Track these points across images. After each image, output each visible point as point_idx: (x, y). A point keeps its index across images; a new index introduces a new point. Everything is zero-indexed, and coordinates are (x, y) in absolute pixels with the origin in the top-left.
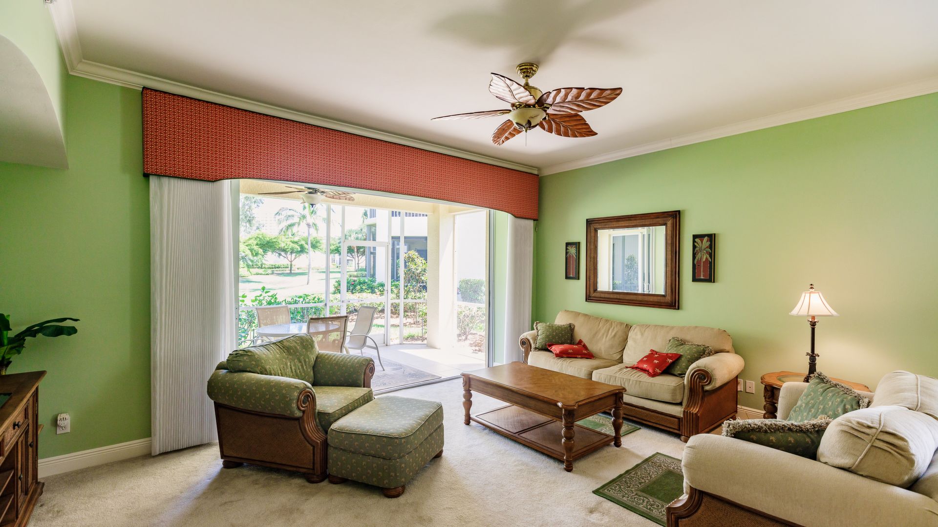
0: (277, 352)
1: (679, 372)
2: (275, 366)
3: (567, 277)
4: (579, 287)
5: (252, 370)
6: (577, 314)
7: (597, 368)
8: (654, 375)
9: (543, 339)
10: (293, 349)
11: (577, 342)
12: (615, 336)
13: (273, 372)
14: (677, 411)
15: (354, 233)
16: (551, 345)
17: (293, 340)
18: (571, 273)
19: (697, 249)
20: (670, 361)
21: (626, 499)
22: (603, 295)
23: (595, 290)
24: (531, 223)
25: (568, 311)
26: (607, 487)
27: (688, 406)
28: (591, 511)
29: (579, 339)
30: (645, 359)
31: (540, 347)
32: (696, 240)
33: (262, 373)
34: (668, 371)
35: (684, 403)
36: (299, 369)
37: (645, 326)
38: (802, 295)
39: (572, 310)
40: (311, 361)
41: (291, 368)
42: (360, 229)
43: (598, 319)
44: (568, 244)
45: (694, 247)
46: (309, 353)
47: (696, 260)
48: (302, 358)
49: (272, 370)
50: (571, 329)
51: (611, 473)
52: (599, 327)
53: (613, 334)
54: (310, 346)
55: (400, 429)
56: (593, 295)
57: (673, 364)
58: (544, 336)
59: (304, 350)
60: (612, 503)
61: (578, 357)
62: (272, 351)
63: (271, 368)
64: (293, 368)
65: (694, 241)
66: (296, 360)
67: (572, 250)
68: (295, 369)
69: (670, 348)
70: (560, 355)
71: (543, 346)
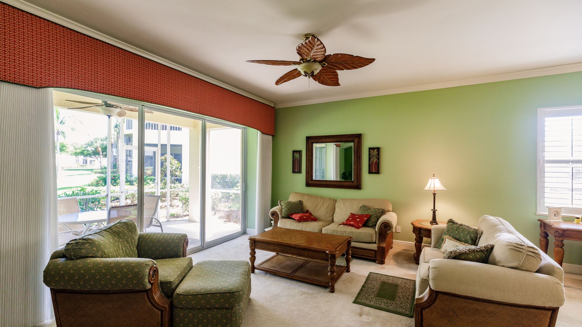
0: (110, 237)
1: (371, 225)
2: (111, 250)
3: (294, 172)
4: (302, 177)
5: (93, 255)
6: (303, 195)
7: (324, 226)
8: (358, 228)
9: (286, 211)
10: (122, 233)
11: (306, 211)
12: (328, 206)
13: (110, 254)
14: (374, 247)
15: (100, 140)
16: (292, 214)
17: (120, 226)
18: (296, 169)
19: (371, 155)
20: (366, 219)
21: (372, 303)
22: (317, 183)
23: (312, 180)
24: (270, 138)
25: (297, 193)
26: (358, 297)
27: (379, 243)
28: (361, 315)
29: (307, 210)
30: (351, 219)
31: (285, 216)
32: (371, 150)
33: (102, 257)
34: (365, 225)
35: (377, 242)
36: (128, 249)
37: (345, 200)
38: (429, 180)
39: (299, 192)
40: (136, 241)
41: (122, 249)
42: (105, 138)
43: (316, 197)
44: (294, 152)
45: (370, 154)
46: (134, 235)
47: (370, 162)
48: (129, 239)
49: (109, 253)
50: (301, 203)
51: (357, 289)
52: (318, 201)
53: (327, 205)
54: (134, 230)
55: (236, 285)
56: (310, 183)
57: (367, 221)
58: (286, 209)
59: (130, 233)
60: (367, 307)
61: (309, 220)
62: (107, 237)
63: (109, 251)
64: (124, 249)
65: (369, 151)
66: (125, 242)
67: (297, 155)
68: (125, 250)
69: (363, 211)
70: (300, 220)
71: (286, 215)
